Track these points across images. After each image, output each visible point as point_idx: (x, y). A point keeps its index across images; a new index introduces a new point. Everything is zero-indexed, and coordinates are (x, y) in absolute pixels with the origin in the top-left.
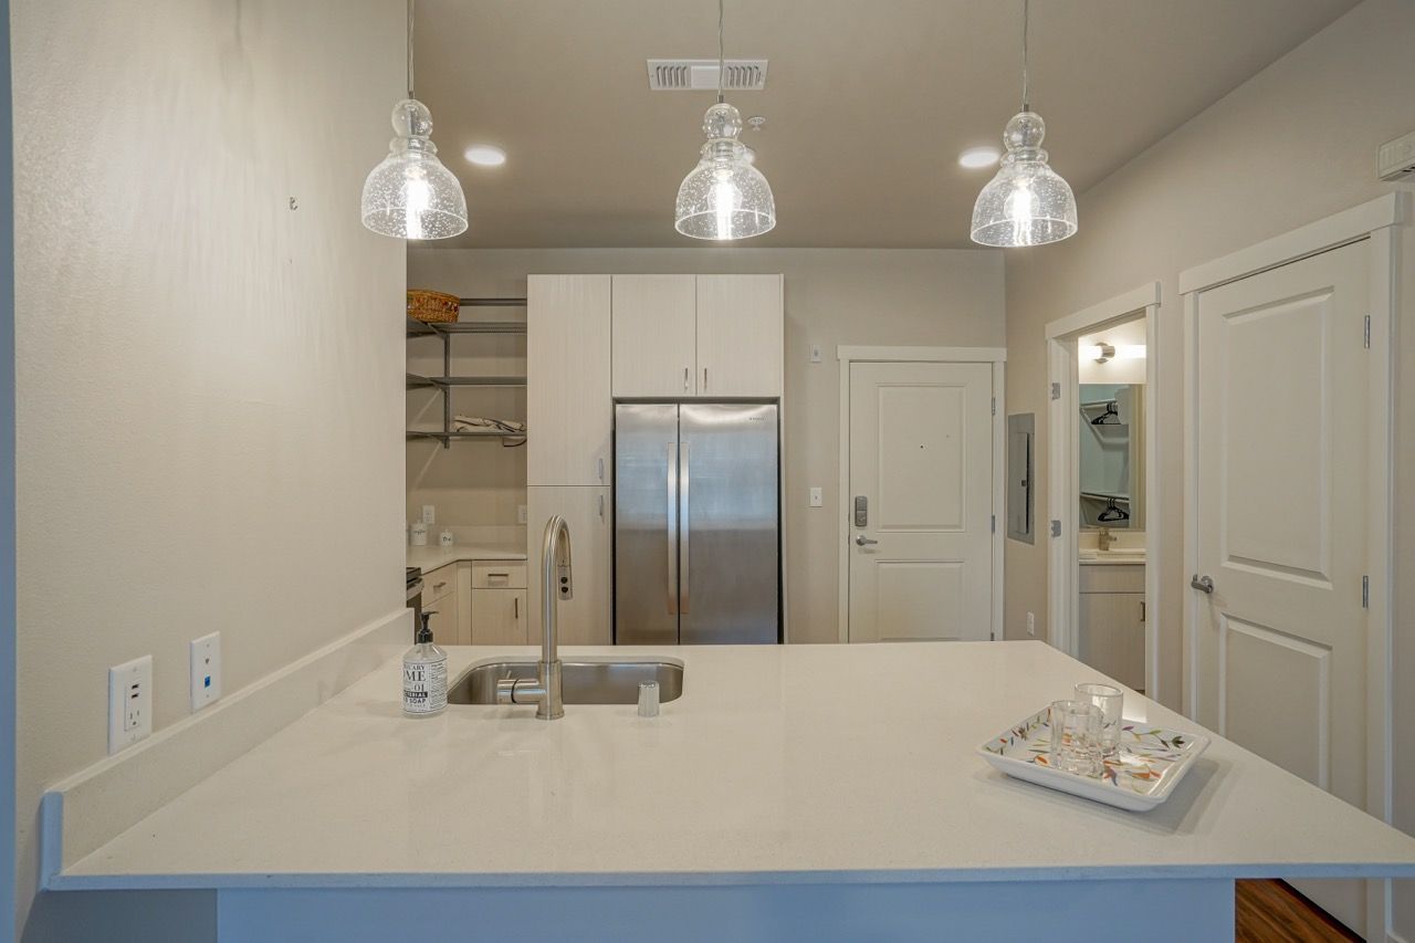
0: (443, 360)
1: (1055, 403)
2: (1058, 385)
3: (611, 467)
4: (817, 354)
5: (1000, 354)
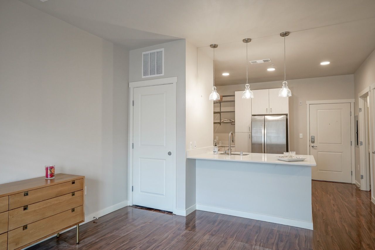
0: (220, 108)
1: (360, 113)
2: (361, 109)
3: (251, 129)
4: (301, 103)
5: (353, 101)
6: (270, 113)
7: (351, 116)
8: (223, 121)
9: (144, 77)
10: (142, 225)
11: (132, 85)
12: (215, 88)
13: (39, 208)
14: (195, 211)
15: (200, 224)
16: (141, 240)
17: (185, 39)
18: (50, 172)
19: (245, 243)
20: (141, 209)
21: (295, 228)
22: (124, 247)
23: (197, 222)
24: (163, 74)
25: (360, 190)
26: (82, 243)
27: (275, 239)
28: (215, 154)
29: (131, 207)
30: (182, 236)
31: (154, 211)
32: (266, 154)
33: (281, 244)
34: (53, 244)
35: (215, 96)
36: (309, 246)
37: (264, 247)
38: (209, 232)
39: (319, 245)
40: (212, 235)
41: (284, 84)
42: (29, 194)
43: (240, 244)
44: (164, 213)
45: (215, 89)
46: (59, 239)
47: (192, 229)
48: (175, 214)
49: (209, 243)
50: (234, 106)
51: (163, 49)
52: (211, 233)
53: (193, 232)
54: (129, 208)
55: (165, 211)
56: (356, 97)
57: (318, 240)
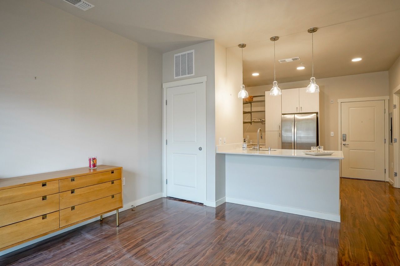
0: (250, 108)
1: (394, 110)
2: (395, 105)
3: (281, 127)
4: (332, 101)
5: (387, 98)
6: (300, 112)
7: (385, 113)
8: (253, 120)
9: (176, 78)
10: (175, 214)
11: (165, 85)
12: (243, 86)
13: (84, 192)
14: (225, 203)
15: (229, 214)
16: (173, 226)
17: (214, 40)
18: (93, 163)
19: (271, 232)
20: (175, 200)
21: (322, 220)
22: (158, 231)
23: (226, 212)
24: (193, 74)
25: (393, 188)
26: (121, 226)
27: (301, 229)
28: (244, 150)
29: (166, 199)
30: (212, 224)
31: (186, 202)
32: (296, 150)
33: (307, 234)
34: (97, 225)
35: (244, 94)
36: (334, 236)
37: (290, 236)
38: (237, 221)
39: (345, 236)
40: (240, 224)
41: (312, 79)
42: (75, 179)
43: (266, 232)
44: (195, 204)
45: (243, 88)
46: (102, 222)
47: (221, 218)
48: (206, 205)
49: (237, 231)
50: (265, 106)
51: (193, 51)
52: (238, 222)
53: (222, 221)
54: (163, 199)
55: (197, 202)
56: (390, 94)
57: (344, 231)
